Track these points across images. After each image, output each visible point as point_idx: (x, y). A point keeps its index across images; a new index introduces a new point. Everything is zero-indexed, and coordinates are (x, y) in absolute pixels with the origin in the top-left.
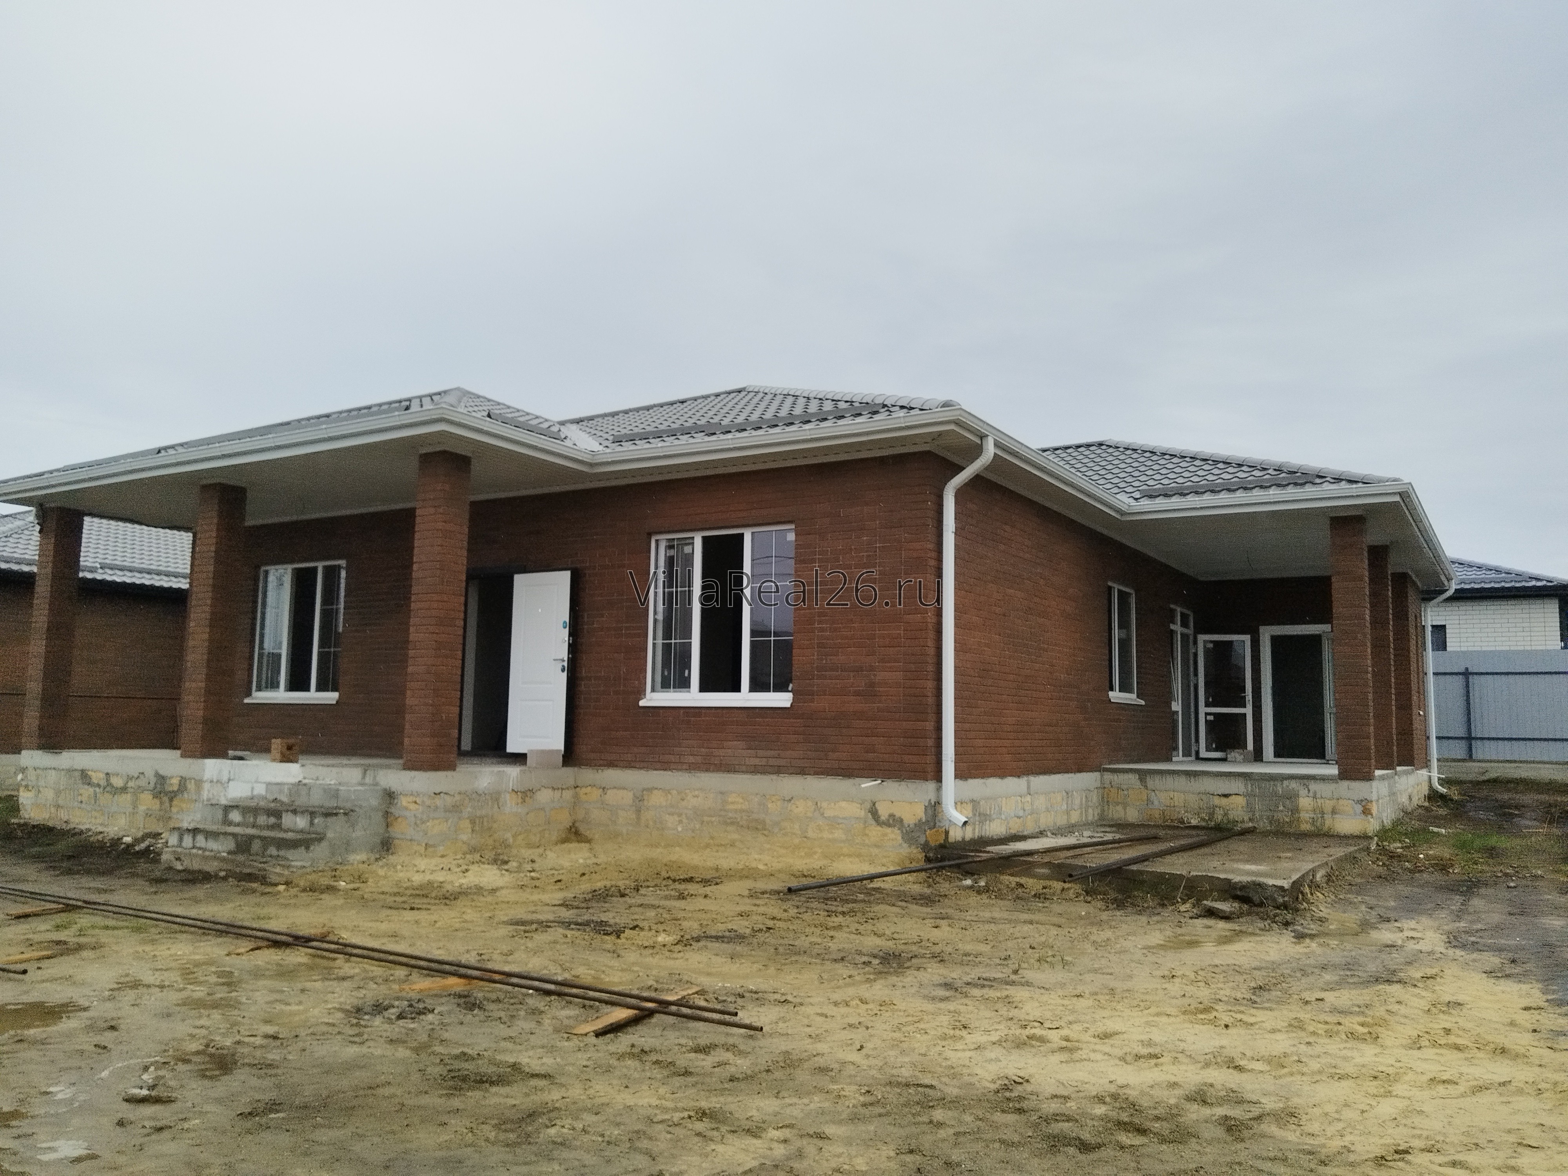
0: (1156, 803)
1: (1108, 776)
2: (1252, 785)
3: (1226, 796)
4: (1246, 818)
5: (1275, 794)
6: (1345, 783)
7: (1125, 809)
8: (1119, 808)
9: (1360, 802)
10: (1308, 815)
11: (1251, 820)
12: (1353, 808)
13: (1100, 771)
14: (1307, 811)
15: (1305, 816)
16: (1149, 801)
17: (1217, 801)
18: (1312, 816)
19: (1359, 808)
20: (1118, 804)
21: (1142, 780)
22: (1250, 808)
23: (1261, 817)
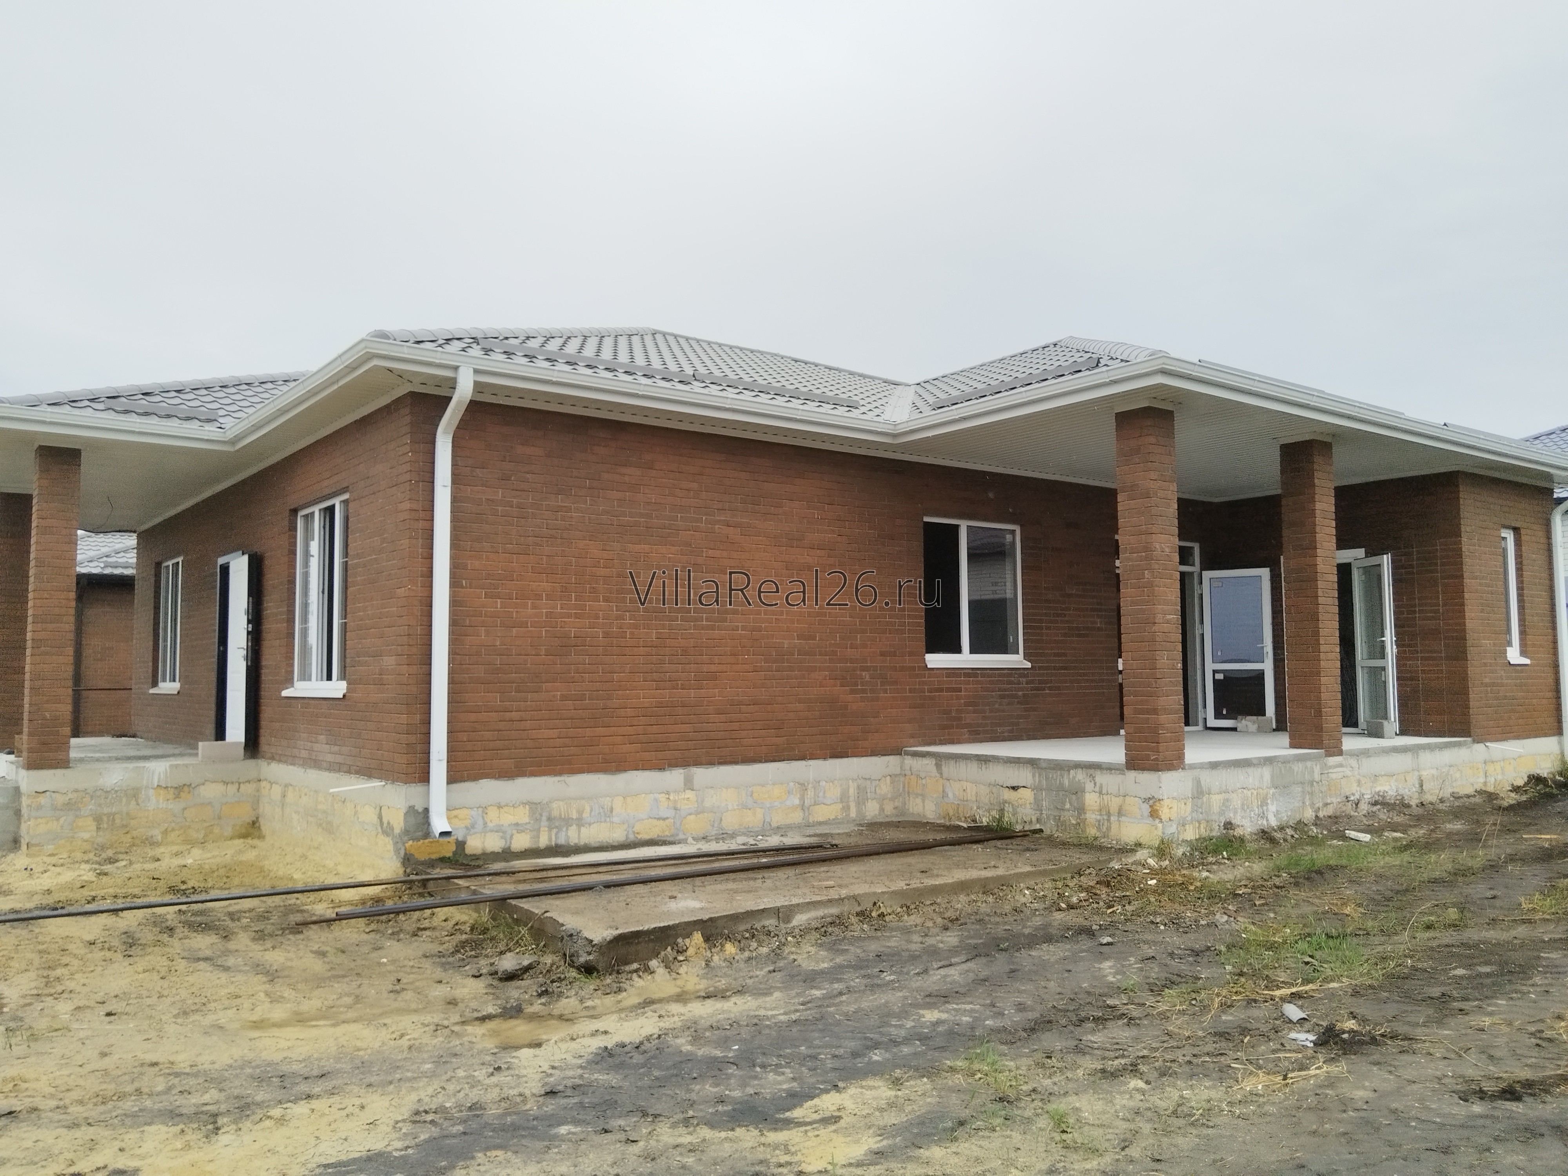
0: (950, 795)
1: (909, 761)
2: (1040, 775)
3: (1014, 788)
4: (1034, 819)
5: (1061, 788)
6: (1132, 775)
7: (923, 802)
8: (919, 801)
9: (1146, 800)
11: (1038, 821)
12: (1140, 809)
13: (901, 754)
14: (1093, 811)
15: (1091, 817)
18: (1099, 817)
19: (1146, 809)
20: (917, 795)
21: (938, 766)
22: (1037, 805)
23: (1048, 818)
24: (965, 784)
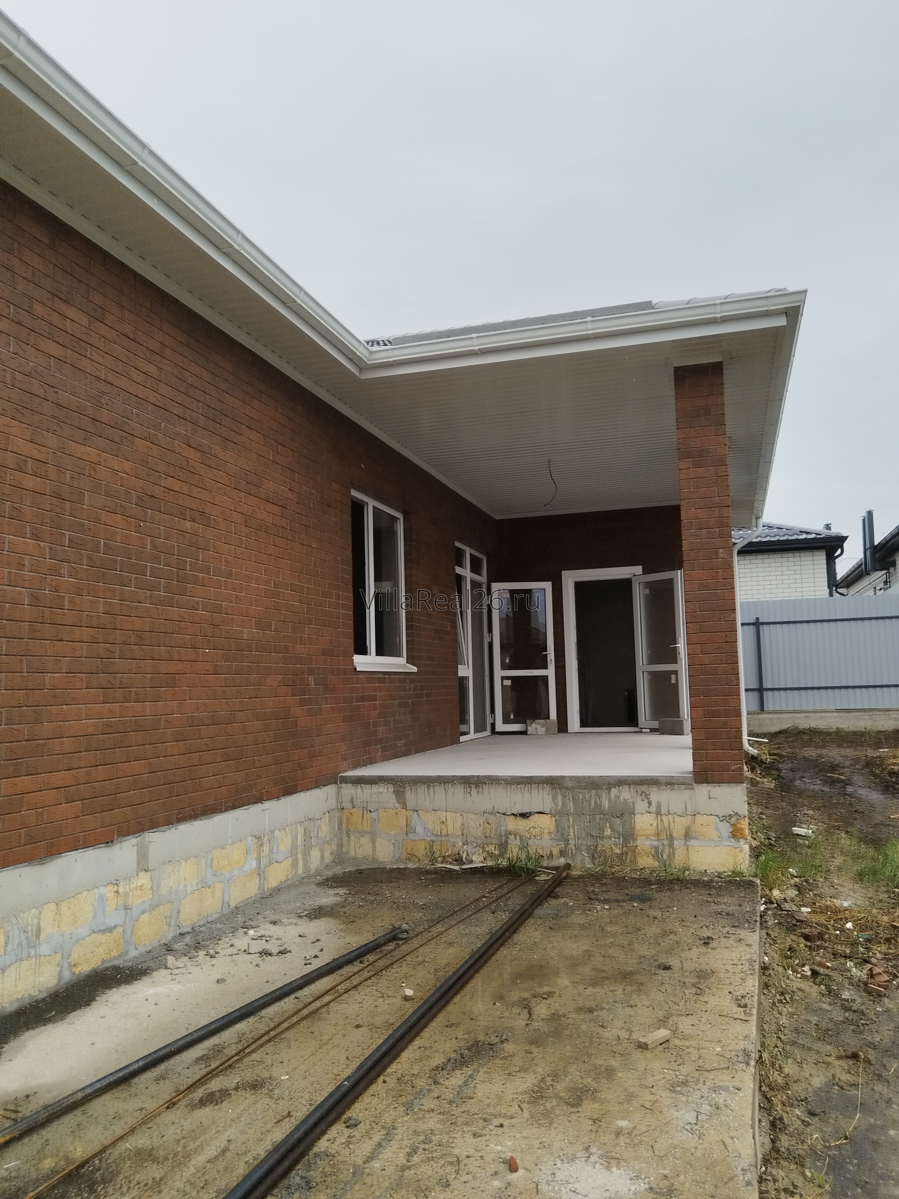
0: (420, 830)
1: (348, 790)
2: (564, 797)
3: (524, 816)
4: (556, 852)
5: (598, 809)
6: (704, 789)
7: (373, 842)
8: (365, 841)
9: (726, 818)
10: (648, 842)
11: (562, 853)
12: (717, 829)
13: (336, 783)
14: (647, 837)
15: (644, 844)
16: (409, 829)
17: (512, 824)
18: (655, 843)
19: (725, 829)
20: (362, 833)
21: (399, 795)
22: (561, 833)
23: (578, 848)
24: (443, 815)
